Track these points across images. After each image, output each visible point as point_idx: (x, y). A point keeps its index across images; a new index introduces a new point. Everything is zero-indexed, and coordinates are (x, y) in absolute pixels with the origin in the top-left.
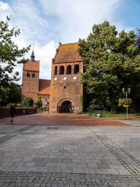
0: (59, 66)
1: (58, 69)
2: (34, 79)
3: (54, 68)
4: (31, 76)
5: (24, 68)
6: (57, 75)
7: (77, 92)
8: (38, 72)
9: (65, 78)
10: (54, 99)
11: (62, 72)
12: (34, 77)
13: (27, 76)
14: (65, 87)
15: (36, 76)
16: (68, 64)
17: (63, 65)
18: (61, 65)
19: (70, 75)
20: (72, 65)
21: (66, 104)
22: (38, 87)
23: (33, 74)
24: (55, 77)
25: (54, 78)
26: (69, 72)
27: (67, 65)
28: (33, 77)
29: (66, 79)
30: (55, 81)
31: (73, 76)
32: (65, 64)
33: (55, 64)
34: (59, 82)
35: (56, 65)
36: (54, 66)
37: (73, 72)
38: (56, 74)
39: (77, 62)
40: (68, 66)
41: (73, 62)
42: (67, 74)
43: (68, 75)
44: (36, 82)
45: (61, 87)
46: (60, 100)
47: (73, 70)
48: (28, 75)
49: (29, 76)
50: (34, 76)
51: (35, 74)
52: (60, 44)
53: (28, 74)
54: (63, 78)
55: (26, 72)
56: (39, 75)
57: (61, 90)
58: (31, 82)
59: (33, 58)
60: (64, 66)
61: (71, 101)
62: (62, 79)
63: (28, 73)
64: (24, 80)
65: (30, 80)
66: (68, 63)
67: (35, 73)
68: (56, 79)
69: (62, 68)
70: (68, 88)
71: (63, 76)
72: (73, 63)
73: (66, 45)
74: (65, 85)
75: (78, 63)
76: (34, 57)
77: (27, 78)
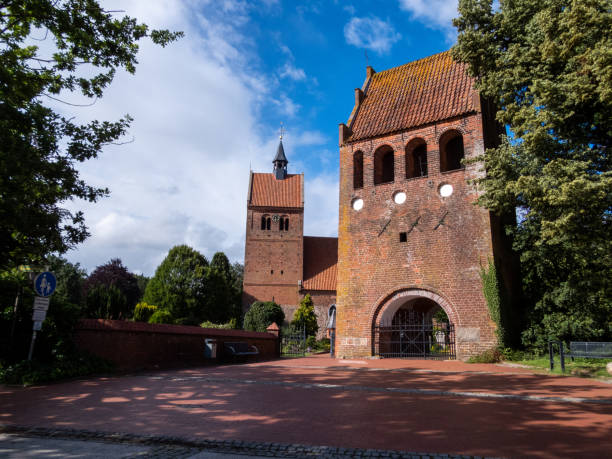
0: (369, 148)
1: (368, 161)
2: (287, 235)
3: (350, 163)
4: (275, 227)
5: (250, 201)
6: (365, 186)
8: (300, 211)
9: (401, 198)
10: (357, 291)
11: (385, 174)
12: (287, 229)
13: (263, 228)
14: (403, 237)
15: (291, 224)
16: (409, 136)
17: (389, 141)
18: (379, 142)
19: (422, 182)
20: (427, 138)
21: (412, 314)
22: (302, 265)
23: (281, 220)
24: (354, 199)
25: (352, 202)
26: (417, 169)
27: (407, 141)
28: (281, 228)
29: (407, 201)
30: (359, 213)
31: (438, 183)
32: (395, 136)
33: (352, 142)
34: (374, 218)
35: (358, 146)
36: (349, 151)
37: (433, 164)
38: (358, 182)
39: (451, 119)
40: (411, 142)
41: (430, 124)
42: (408, 177)
43: (411, 183)
44: (290, 246)
45: (384, 239)
46: (381, 299)
47: (437, 155)
48: (266, 224)
49: (269, 228)
50: (284, 225)
51: (287, 220)
53: (263, 219)
54: (394, 196)
55: (258, 215)
56: (302, 221)
57: (385, 251)
58: (276, 248)
59: (280, 166)
60: (393, 145)
61: (435, 298)
62: (388, 202)
63: (267, 218)
64: (251, 240)
65: (274, 241)
66: (408, 130)
67: (290, 216)
68: (359, 205)
69: (385, 157)
70: (416, 238)
71: (392, 187)
72: (432, 128)
74: (403, 226)
75: (456, 125)
76: (286, 162)
77: (262, 234)
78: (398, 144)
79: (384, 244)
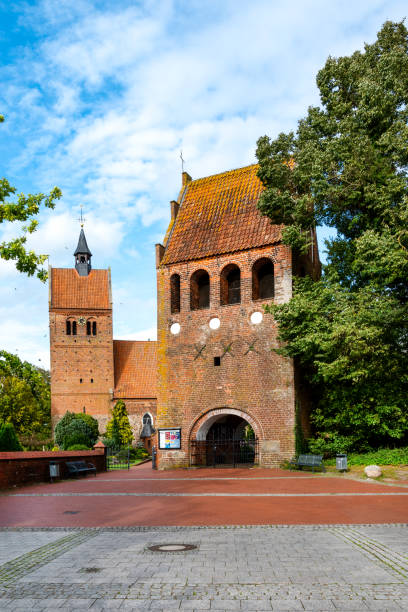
0: (187, 270)
1: (185, 285)
2: (95, 340)
3: (167, 285)
4: (81, 331)
5: (51, 303)
6: (182, 311)
8: (108, 312)
9: (215, 324)
10: (175, 410)
11: (200, 300)
12: (95, 333)
13: (68, 333)
14: (217, 361)
15: (99, 328)
16: (225, 261)
17: (204, 265)
18: (195, 266)
19: (234, 309)
20: (240, 266)
21: (224, 431)
22: (112, 372)
23: (88, 323)
24: (172, 323)
25: (170, 326)
26: (231, 296)
27: (222, 266)
28: (89, 333)
29: (221, 328)
30: (175, 338)
31: (249, 310)
32: (210, 261)
33: (168, 265)
34: (191, 343)
35: (175, 269)
36: (168, 273)
37: (246, 292)
38: (176, 306)
39: (261, 247)
40: (226, 268)
41: (244, 250)
42: (222, 303)
43: (226, 309)
44: (98, 352)
45: (200, 362)
46: (197, 417)
47: (250, 283)
48: (71, 328)
49: (75, 333)
50: (92, 329)
51: (95, 323)
52: (187, 178)
53: (68, 323)
54: (208, 321)
55: (61, 318)
56: (110, 324)
57: (200, 375)
58: (84, 354)
59: (83, 260)
60: (208, 270)
61: (244, 416)
62: (203, 327)
63: (72, 320)
64: (56, 347)
65: (80, 347)
66: (222, 255)
67: (98, 319)
68: (176, 329)
69: (202, 279)
70: (228, 362)
71: (208, 312)
72: (245, 254)
73: (212, 180)
74: (218, 351)
75: (267, 253)
76: (89, 255)
77: (68, 340)
78: (214, 268)
79: (201, 368)
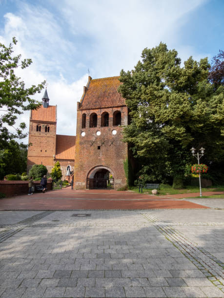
0: (88, 113)
1: (88, 118)
2: (48, 134)
3: (81, 118)
4: (43, 130)
5: (31, 118)
6: (86, 127)
7: (118, 155)
8: (55, 123)
9: (99, 133)
10: (82, 166)
11: (93, 123)
12: (48, 131)
13: (37, 131)
14: (99, 148)
15: (51, 129)
16: (103, 111)
17: (96, 111)
18: (92, 111)
19: (106, 128)
20: (109, 113)
21: (101, 174)
22: (55, 148)
23: (46, 127)
24: (82, 132)
25: (81, 133)
26: (105, 123)
28: (46, 131)
29: (101, 135)
30: (84, 137)
31: (112, 129)
32: (98, 110)
33: (82, 110)
34: (89, 140)
35: (84, 112)
36: (81, 113)
37: (111, 122)
38: (84, 126)
39: (117, 107)
40: (104, 113)
41: (110, 107)
42: (102, 126)
43: (103, 128)
44: (50, 139)
45: (92, 148)
46: (90, 169)
47: (112, 120)
48: (38, 129)
49: (40, 131)
50: (47, 129)
52: (90, 78)
53: (37, 126)
54: (96, 132)
55: (35, 125)
56: (55, 128)
57: (92, 152)
58: (44, 140)
59: (45, 101)
60: (97, 113)
61: (109, 169)
62: (94, 134)
63: (39, 126)
64: (32, 136)
65: (42, 137)
66: (103, 108)
67: (50, 126)
68: (83, 134)
69: (94, 116)
70: (103, 148)
71: (96, 129)
72: (111, 109)
73: (100, 80)
74: (99, 144)
75: (119, 109)
76: (48, 100)
77: (37, 133)
78: (99, 113)
79: (92, 150)
